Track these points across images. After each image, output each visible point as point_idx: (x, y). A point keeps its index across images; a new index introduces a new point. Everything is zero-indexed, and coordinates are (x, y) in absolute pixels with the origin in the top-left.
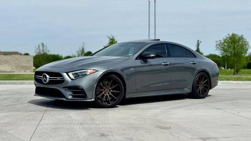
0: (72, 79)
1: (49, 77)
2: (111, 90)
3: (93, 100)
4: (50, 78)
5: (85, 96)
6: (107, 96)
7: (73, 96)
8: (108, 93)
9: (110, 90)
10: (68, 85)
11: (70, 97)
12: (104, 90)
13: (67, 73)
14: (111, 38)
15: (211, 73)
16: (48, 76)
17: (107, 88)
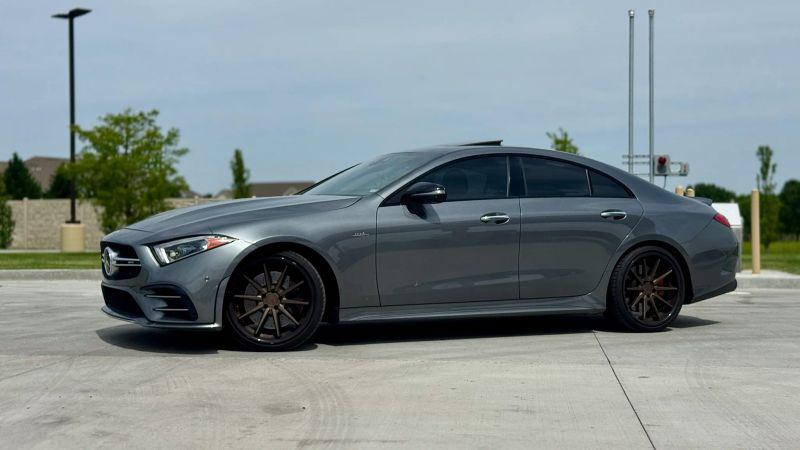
0: (162, 264)
1: (118, 256)
2: (284, 299)
3: (216, 325)
4: (118, 262)
5: (192, 315)
6: (272, 315)
7: (167, 315)
8: (276, 307)
9: (281, 298)
10: (149, 282)
11: (157, 317)
12: (264, 296)
13: (152, 245)
14: (560, 137)
15: (689, 250)
16: (113, 254)
17: (273, 291)
